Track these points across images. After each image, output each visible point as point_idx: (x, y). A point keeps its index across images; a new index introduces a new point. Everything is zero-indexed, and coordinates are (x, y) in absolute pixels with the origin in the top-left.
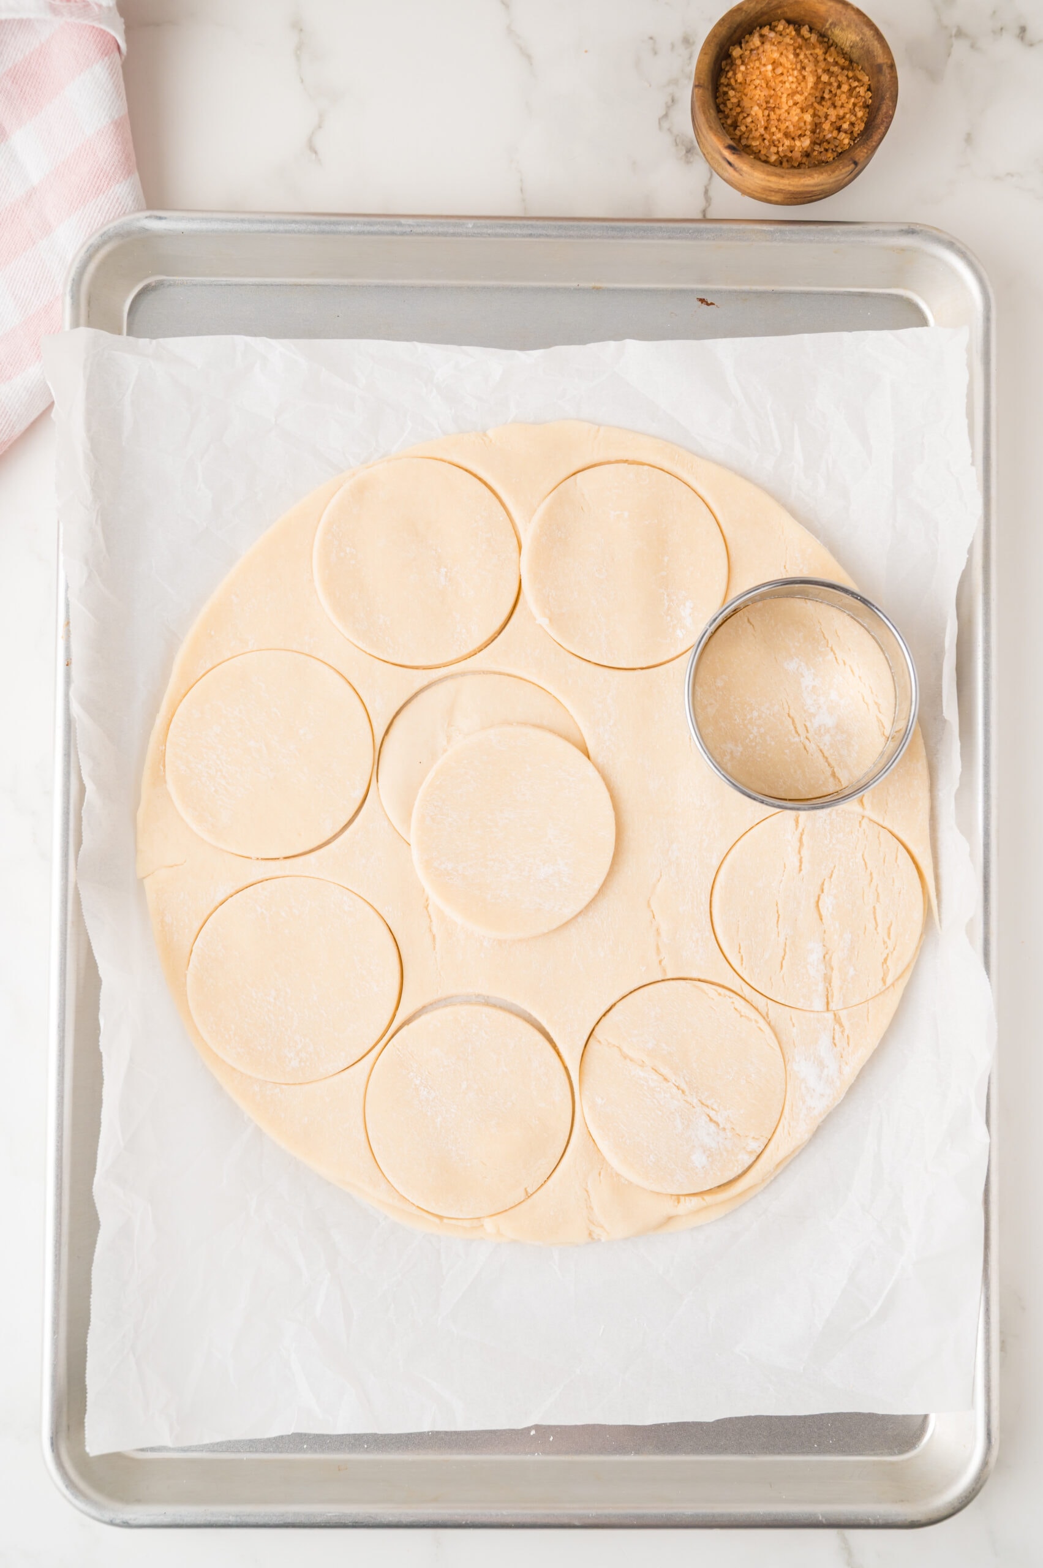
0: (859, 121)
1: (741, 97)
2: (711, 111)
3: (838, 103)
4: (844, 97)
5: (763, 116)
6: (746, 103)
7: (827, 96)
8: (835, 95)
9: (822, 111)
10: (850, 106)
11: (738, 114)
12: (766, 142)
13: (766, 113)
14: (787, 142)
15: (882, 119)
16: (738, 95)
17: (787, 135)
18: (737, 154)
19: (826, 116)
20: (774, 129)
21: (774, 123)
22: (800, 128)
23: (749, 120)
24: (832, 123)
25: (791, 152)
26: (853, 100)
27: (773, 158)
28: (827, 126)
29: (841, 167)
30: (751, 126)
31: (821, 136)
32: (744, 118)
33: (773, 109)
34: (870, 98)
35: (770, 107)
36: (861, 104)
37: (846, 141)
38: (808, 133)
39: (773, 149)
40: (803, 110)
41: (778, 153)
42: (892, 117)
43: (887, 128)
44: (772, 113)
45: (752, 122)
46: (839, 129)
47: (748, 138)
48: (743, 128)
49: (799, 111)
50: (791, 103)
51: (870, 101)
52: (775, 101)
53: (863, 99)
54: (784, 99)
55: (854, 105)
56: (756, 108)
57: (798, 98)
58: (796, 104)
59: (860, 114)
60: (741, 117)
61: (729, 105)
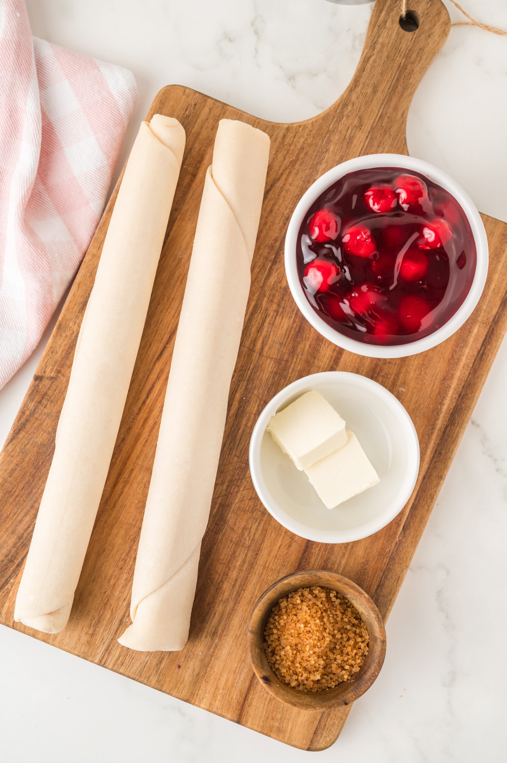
0: (357, 665)
1: (281, 635)
3: (345, 652)
4: (349, 648)
5: (292, 654)
6: (283, 642)
7: (338, 647)
8: (344, 646)
9: (332, 656)
10: (353, 654)
11: (277, 646)
12: (291, 671)
13: (295, 652)
14: (305, 675)
15: (370, 677)
16: (279, 633)
17: (305, 669)
18: (268, 684)
19: (335, 659)
20: (298, 665)
21: (298, 659)
22: (315, 667)
23: (283, 653)
24: (338, 664)
25: (307, 680)
26: (355, 651)
27: (294, 684)
28: (334, 666)
30: (283, 657)
31: (330, 670)
32: (280, 649)
33: (299, 651)
34: (367, 651)
35: (296, 648)
36: (360, 654)
37: (346, 677)
38: (321, 670)
39: (295, 677)
40: (319, 657)
41: (297, 680)
42: (376, 676)
43: (372, 684)
44: (298, 654)
45: (285, 655)
46: (343, 668)
47: (279, 664)
48: (278, 658)
49: (316, 658)
50: (311, 652)
51: (367, 653)
52: (302, 647)
53: (362, 652)
54: (308, 648)
55: (356, 654)
56: (288, 648)
57: (317, 650)
58: (314, 653)
59: (359, 661)
60: (278, 648)
61: (272, 639)
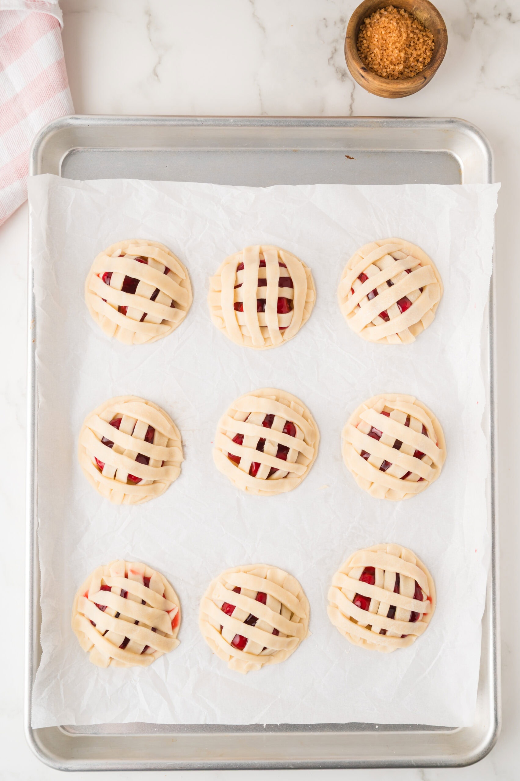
0: (428, 57)
2: (354, 50)
3: (418, 48)
4: (421, 45)
5: (380, 53)
6: (372, 46)
7: (412, 44)
8: (416, 44)
9: (409, 51)
10: (424, 49)
11: (368, 52)
12: (381, 66)
13: (382, 52)
14: (392, 67)
15: (439, 57)
16: (368, 42)
17: (391, 63)
18: (366, 72)
19: (412, 54)
20: (385, 60)
21: (385, 57)
22: (398, 60)
23: (373, 55)
24: (414, 58)
25: (394, 71)
26: (425, 47)
27: (384, 74)
28: (411, 59)
29: (418, 80)
30: (374, 58)
31: (409, 64)
32: (371, 54)
33: (385, 50)
35: (383, 49)
36: (429, 49)
37: (421, 67)
38: (402, 62)
39: (385, 70)
40: (400, 51)
41: (387, 72)
42: (444, 56)
43: (441, 61)
44: (384, 52)
45: (375, 56)
46: (418, 61)
47: (372, 64)
48: (370, 59)
49: (398, 51)
50: (394, 47)
51: (434, 47)
52: (386, 46)
53: (430, 47)
54: (391, 45)
55: (426, 49)
56: (377, 49)
57: (397, 45)
58: (396, 48)
59: (428, 54)
60: (369, 53)
61: (363, 48)
